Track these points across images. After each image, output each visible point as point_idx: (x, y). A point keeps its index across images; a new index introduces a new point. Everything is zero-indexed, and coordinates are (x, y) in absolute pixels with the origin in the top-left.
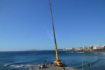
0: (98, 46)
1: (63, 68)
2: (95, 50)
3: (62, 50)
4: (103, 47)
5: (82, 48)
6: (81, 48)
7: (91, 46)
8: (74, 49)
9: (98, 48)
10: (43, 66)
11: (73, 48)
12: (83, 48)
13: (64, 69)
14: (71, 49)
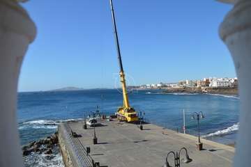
0: (221, 80)
1: (139, 126)
2: (215, 88)
3: (138, 87)
4: (233, 81)
5: (184, 85)
6: (182, 83)
7: (205, 80)
8: (165, 86)
9: (222, 85)
10: (92, 121)
11: (164, 83)
12: (187, 83)
13: (141, 128)
14: (159, 85)
